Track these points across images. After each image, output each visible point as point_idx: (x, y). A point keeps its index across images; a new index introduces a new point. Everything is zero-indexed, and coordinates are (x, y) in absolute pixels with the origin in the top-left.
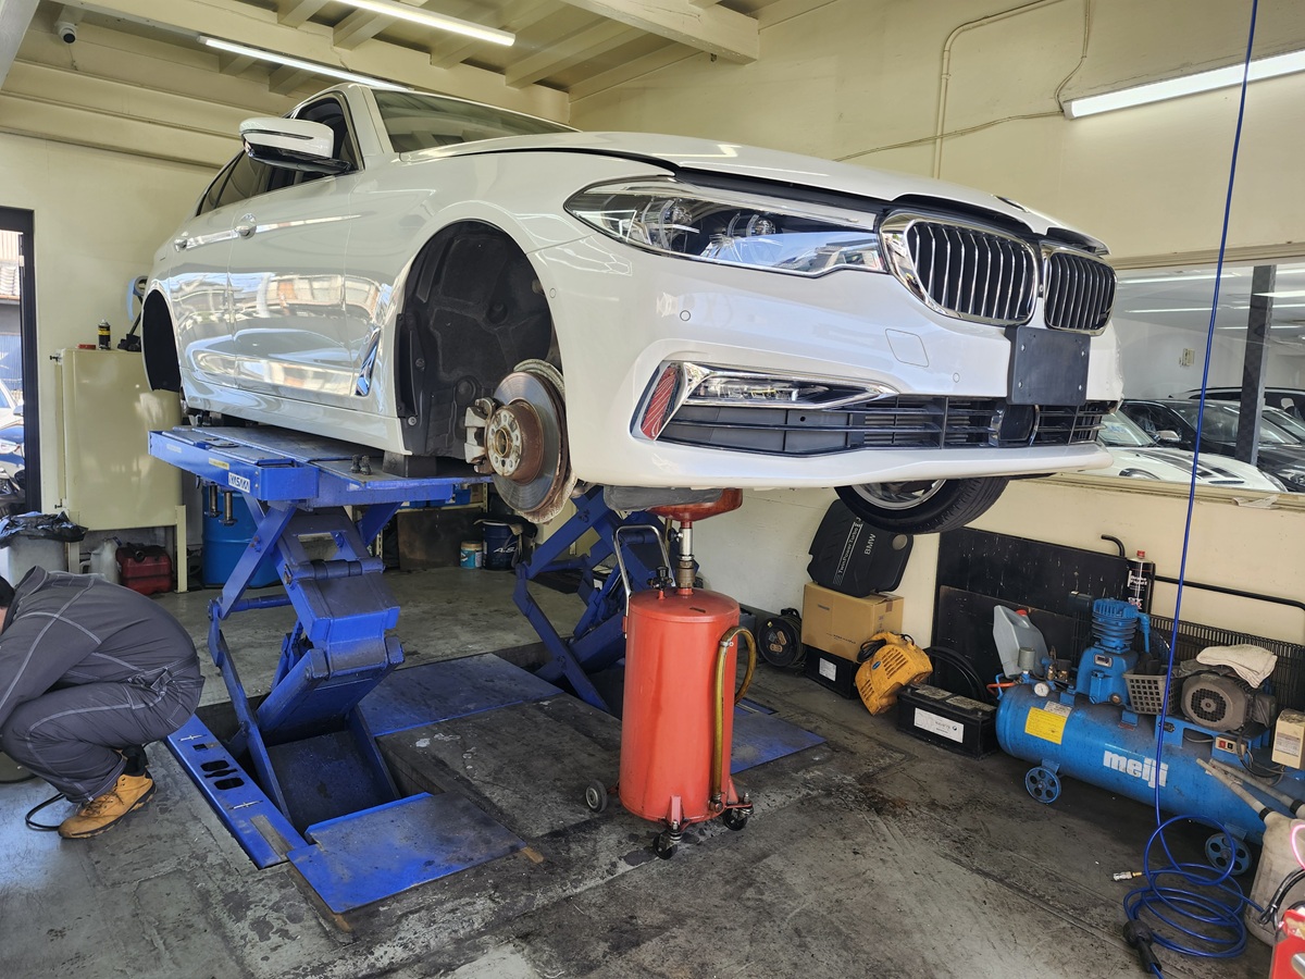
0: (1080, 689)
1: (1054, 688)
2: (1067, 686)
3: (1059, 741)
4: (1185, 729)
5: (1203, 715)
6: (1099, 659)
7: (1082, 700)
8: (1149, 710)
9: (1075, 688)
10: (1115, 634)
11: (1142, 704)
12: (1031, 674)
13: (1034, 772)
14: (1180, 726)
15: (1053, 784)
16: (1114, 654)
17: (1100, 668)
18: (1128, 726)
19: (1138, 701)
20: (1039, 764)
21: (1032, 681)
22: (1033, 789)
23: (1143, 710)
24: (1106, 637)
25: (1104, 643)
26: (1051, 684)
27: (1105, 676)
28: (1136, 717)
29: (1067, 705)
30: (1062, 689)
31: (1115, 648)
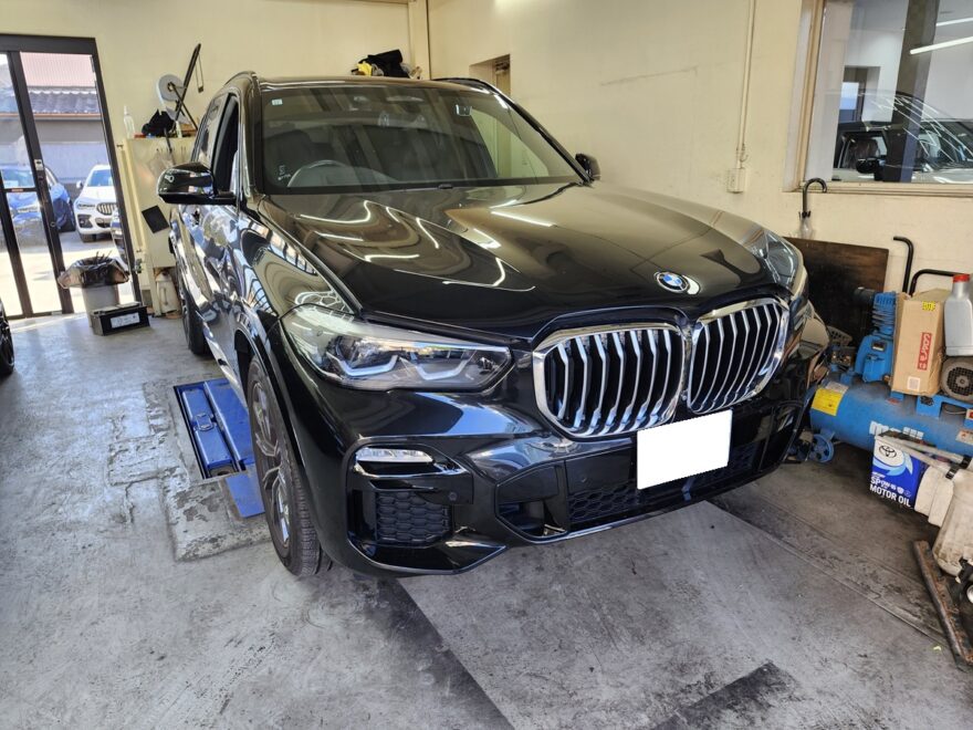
0: (858, 370)
2: (847, 368)
3: (834, 414)
4: (943, 404)
5: (958, 390)
6: (877, 345)
7: (858, 379)
9: (853, 370)
14: (938, 399)
16: (888, 340)
17: (875, 352)
18: (895, 401)
24: (883, 326)
25: (881, 331)
27: (878, 359)
29: (846, 385)
30: (845, 371)
31: (890, 335)
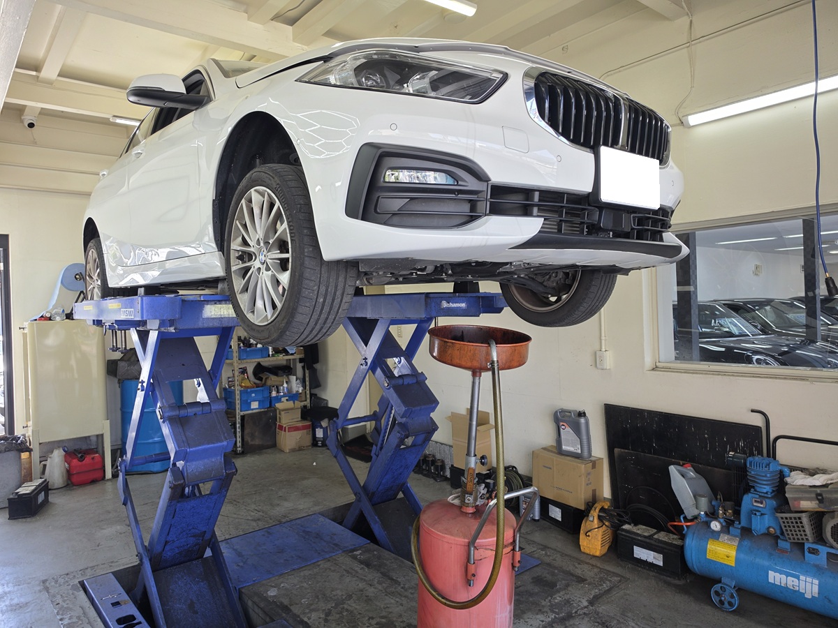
0: (744, 523)
1: (724, 524)
2: (733, 522)
3: (733, 565)
4: (827, 553)
6: (756, 501)
7: (747, 532)
8: (798, 539)
9: (740, 523)
10: (765, 483)
11: (793, 535)
12: (706, 513)
13: (717, 587)
14: (823, 550)
15: (732, 596)
16: (767, 498)
17: (757, 509)
18: (783, 551)
19: (790, 533)
20: (719, 581)
21: (708, 519)
22: (718, 601)
23: (794, 539)
24: (758, 485)
25: (758, 489)
26: (722, 520)
27: (762, 514)
28: (789, 544)
29: (736, 536)
30: (731, 525)
31: (767, 493)
